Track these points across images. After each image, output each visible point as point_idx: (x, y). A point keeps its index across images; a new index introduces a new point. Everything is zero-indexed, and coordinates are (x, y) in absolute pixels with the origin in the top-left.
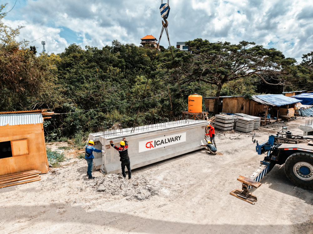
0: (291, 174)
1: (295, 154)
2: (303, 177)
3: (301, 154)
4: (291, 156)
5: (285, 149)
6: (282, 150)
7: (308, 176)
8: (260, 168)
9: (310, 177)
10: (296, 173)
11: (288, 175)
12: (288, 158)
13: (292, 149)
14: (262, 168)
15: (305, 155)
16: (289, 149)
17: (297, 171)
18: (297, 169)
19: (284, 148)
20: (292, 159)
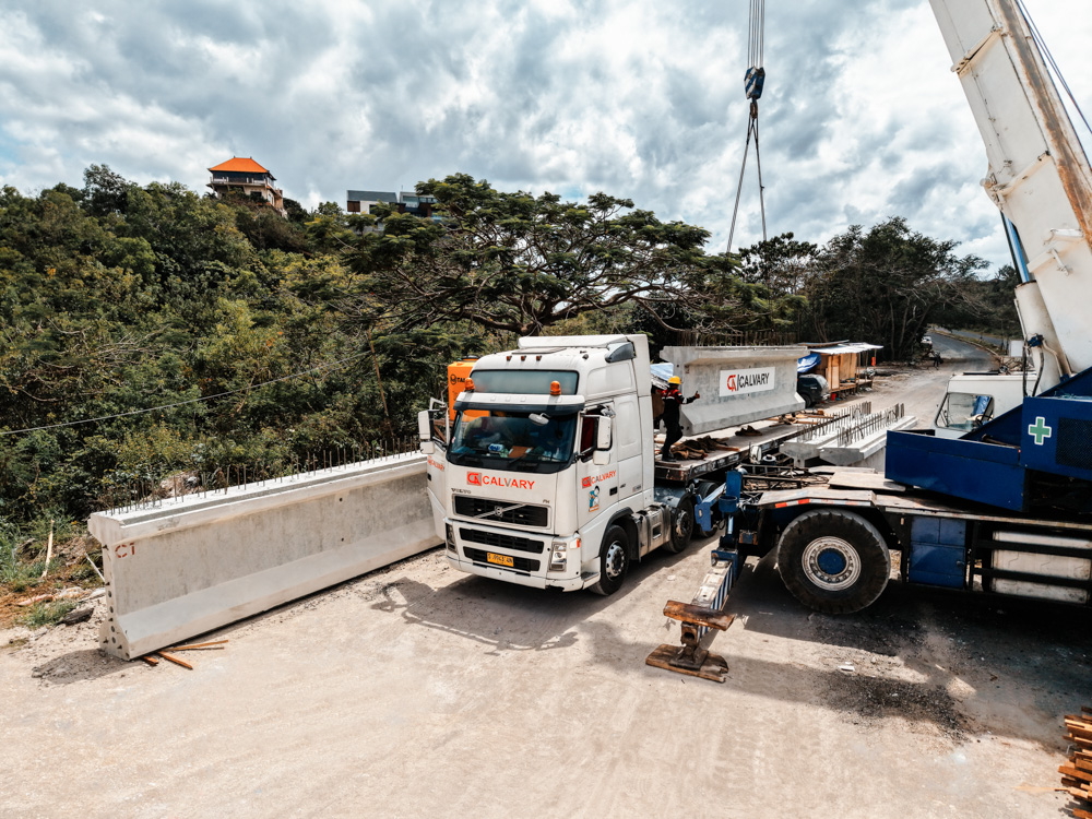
0: (798, 578)
1: (804, 518)
2: (829, 581)
3: (819, 515)
4: (794, 523)
5: (777, 506)
6: (769, 508)
7: (841, 578)
8: (715, 570)
9: (846, 578)
10: (810, 572)
11: (788, 583)
12: (787, 530)
13: (796, 503)
14: (721, 571)
15: (831, 515)
16: (789, 504)
17: (811, 565)
18: (812, 561)
19: (774, 503)
20: (796, 532)
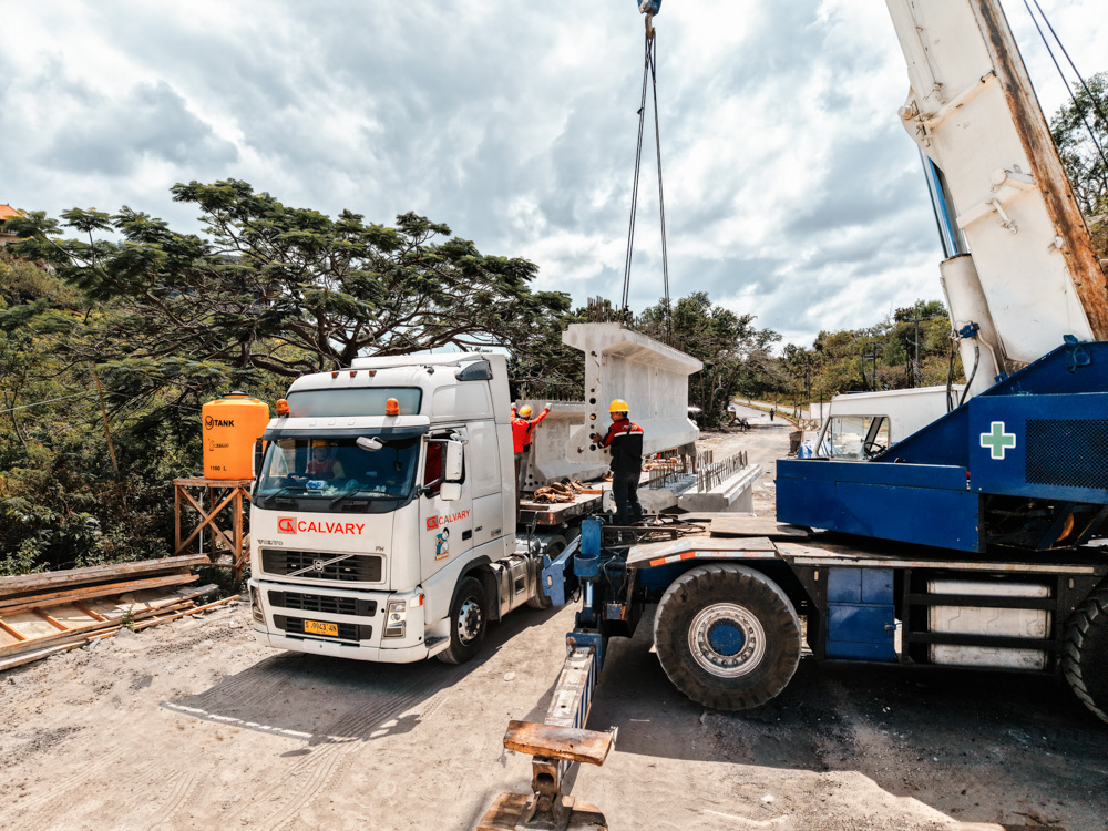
0: (683, 665)
1: (687, 578)
2: (724, 665)
3: (709, 573)
4: (675, 587)
5: (653, 564)
6: (643, 568)
7: (739, 659)
8: (574, 664)
9: (747, 659)
10: (700, 654)
11: (671, 673)
12: (666, 598)
13: (678, 558)
14: (582, 664)
15: (723, 572)
16: (669, 560)
17: (700, 644)
18: (701, 639)
19: (648, 561)
20: (680, 599)
